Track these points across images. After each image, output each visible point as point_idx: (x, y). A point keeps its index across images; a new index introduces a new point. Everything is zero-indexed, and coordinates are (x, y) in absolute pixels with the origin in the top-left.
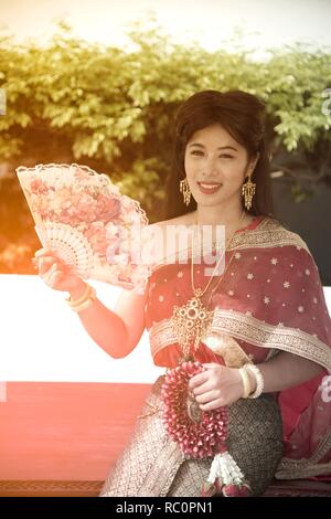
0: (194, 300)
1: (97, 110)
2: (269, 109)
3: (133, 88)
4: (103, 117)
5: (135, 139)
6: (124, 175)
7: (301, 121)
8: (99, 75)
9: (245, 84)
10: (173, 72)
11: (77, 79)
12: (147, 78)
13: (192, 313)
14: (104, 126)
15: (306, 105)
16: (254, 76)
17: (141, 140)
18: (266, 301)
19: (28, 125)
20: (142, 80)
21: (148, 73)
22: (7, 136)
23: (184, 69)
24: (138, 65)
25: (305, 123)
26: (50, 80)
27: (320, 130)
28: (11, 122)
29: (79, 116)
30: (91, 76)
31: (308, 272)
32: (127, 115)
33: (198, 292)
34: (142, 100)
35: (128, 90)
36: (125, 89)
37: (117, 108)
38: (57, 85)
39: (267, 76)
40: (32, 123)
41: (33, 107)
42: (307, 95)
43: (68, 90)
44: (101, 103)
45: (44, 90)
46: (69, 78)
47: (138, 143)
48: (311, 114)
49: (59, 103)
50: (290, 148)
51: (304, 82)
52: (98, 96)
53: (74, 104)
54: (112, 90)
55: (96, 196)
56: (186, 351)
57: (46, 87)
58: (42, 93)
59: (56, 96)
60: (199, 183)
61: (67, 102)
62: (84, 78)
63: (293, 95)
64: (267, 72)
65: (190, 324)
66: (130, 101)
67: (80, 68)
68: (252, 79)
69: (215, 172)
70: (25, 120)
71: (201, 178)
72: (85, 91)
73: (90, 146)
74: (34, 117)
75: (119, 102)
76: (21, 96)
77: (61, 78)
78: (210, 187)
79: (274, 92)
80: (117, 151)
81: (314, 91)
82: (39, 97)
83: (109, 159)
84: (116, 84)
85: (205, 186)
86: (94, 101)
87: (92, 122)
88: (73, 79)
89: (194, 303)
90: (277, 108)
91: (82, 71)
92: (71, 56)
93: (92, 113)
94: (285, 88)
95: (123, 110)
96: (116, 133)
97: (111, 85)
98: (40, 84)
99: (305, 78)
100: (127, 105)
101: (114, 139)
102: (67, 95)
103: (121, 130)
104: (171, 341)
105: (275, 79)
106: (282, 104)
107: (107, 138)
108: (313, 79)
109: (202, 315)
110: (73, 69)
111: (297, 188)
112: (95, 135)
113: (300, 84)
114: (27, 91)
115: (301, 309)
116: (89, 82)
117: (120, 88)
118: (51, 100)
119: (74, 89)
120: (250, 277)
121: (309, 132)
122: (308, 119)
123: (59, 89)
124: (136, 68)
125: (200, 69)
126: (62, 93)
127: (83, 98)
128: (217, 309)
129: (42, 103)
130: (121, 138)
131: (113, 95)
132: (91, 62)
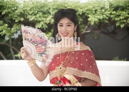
0: (61, 65)
1: (41, 16)
2: (86, 14)
3: (50, 10)
4: (43, 18)
5: (51, 23)
6: (49, 33)
7: (95, 17)
8: (42, 7)
9: (80, 8)
10: (61, 6)
11: (36, 8)
12: (54, 7)
13: (61, 68)
14: (43, 20)
15: (96, 13)
16: (82, 6)
17: (53, 23)
18: (81, 64)
19: (23, 20)
20: (53, 8)
21: (54, 6)
22: (18, 24)
23: (63, 5)
24: (52, 4)
25: (96, 18)
26: (28, 9)
27: (100, 19)
28: (19, 20)
29: (36, 18)
30: (40, 7)
31: (92, 57)
32: (49, 17)
33: (62, 63)
34: (53, 13)
35: (49, 11)
36: (48, 10)
37: (47, 15)
38: (30, 10)
39: (85, 6)
40: (24, 20)
41: (25, 16)
42: (96, 11)
43: (33, 11)
44: (42, 14)
45: (27, 11)
46: (34, 8)
47: (52, 24)
48: (97, 15)
49: (31, 15)
50: (92, 24)
51: (95, 7)
52: (42, 12)
53: (35, 15)
54: (45, 11)
55: (41, 38)
56: (59, 79)
57: (28, 11)
58: (27, 12)
59: (30, 13)
60: (62, 34)
61: (33, 14)
62: (37, 8)
63: (92, 10)
64: (85, 5)
65: (60, 71)
66: (50, 13)
67: (36, 5)
68: (81, 7)
69: (66, 30)
70: (22, 19)
71: (63, 32)
72: (38, 11)
73: (40, 25)
74: (25, 19)
75: (47, 14)
76: (21, 13)
77: (31, 8)
78: (65, 34)
79: (87, 10)
80: (47, 27)
81: (98, 9)
82: (26, 13)
83: (45, 29)
84: (46, 9)
85: (64, 34)
86: (41, 14)
87: (40, 19)
88: (35, 8)
89: (61, 66)
90: (88, 14)
91: (37, 6)
92: (34, 2)
93: (40, 17)
94: (90, 9)
95: (48, 16)
96: (46, 22)
97: (45, 10)
98: (26, 10)
99: (95, 6)
100: (49, 15)
101: (46, 23)
102: (33, 13)
103: (48, 21)
104: (55, 76)
105: (88, 7)
106: (90, 13)
107: (44, 23)
108: (97, 6)
109: (63, 69)
110: (34, 6)
111: (95, 35)
112: (41, 23)
113: (94, 8)
114: (23, 12)
115: (91, 67)
116: (39, 9)
117: (47, 10)
118: (29, 14)
119: (35, 11)
120: (77, 58)
121: (97, 20)
122: (96, 17)
123: (31, 11)
124: (51, 5)
125: (68, 4)
126: (32, 12)
127: (37, 13)
128: (68, 67)
129: (27, 15)
130: (47, 23)
131: (45, 12)
132: (39, 4)
